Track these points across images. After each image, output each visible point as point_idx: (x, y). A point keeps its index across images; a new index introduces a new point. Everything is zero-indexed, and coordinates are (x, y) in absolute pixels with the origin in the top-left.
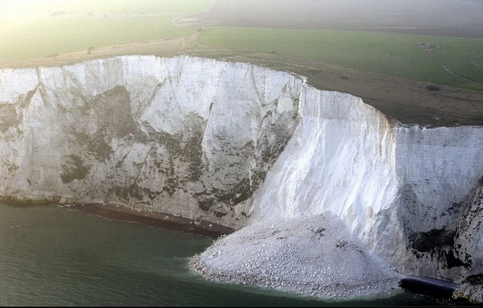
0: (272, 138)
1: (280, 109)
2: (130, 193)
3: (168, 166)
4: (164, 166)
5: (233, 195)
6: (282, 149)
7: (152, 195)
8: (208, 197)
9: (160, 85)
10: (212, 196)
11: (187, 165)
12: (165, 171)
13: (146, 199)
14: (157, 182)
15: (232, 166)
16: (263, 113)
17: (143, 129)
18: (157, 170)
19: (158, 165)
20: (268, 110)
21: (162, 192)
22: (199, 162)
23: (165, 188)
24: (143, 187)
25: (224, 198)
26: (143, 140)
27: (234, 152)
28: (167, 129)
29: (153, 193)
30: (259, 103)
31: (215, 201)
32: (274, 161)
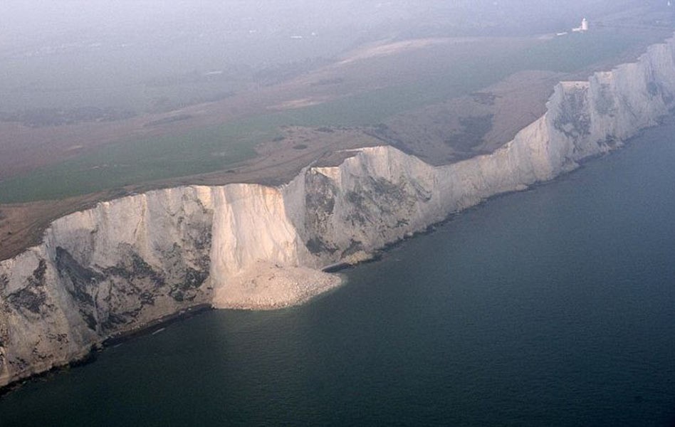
0: (195, 233)
1: (188, 212)
2: (113, 322)
3: (132, 288)
4: (128, 289)
5: (190, 283)
6: (210, 236)
7: (135, 314)
8: (176, 292)
9: (93, 232)
10: (178, 290)
11: (148, 279)
12: (132, 292)
13: (129, 319)
14: (132, 302)
15: (175, 265)
16: (175, 220)
17: (98, 271)
18: (126, 294)
19: (123, 291)
20: (178, 216)
21: (142, 307)
22: (153, 273)
23: (143, 303)
24: (121, 313)
25: (186, 287)
26: (103, 279)
27: (170, 255)
28: (111, 263)
29: (132, 312)
30: (168, 216)
31: (182, 292)
32: (210, 246)
